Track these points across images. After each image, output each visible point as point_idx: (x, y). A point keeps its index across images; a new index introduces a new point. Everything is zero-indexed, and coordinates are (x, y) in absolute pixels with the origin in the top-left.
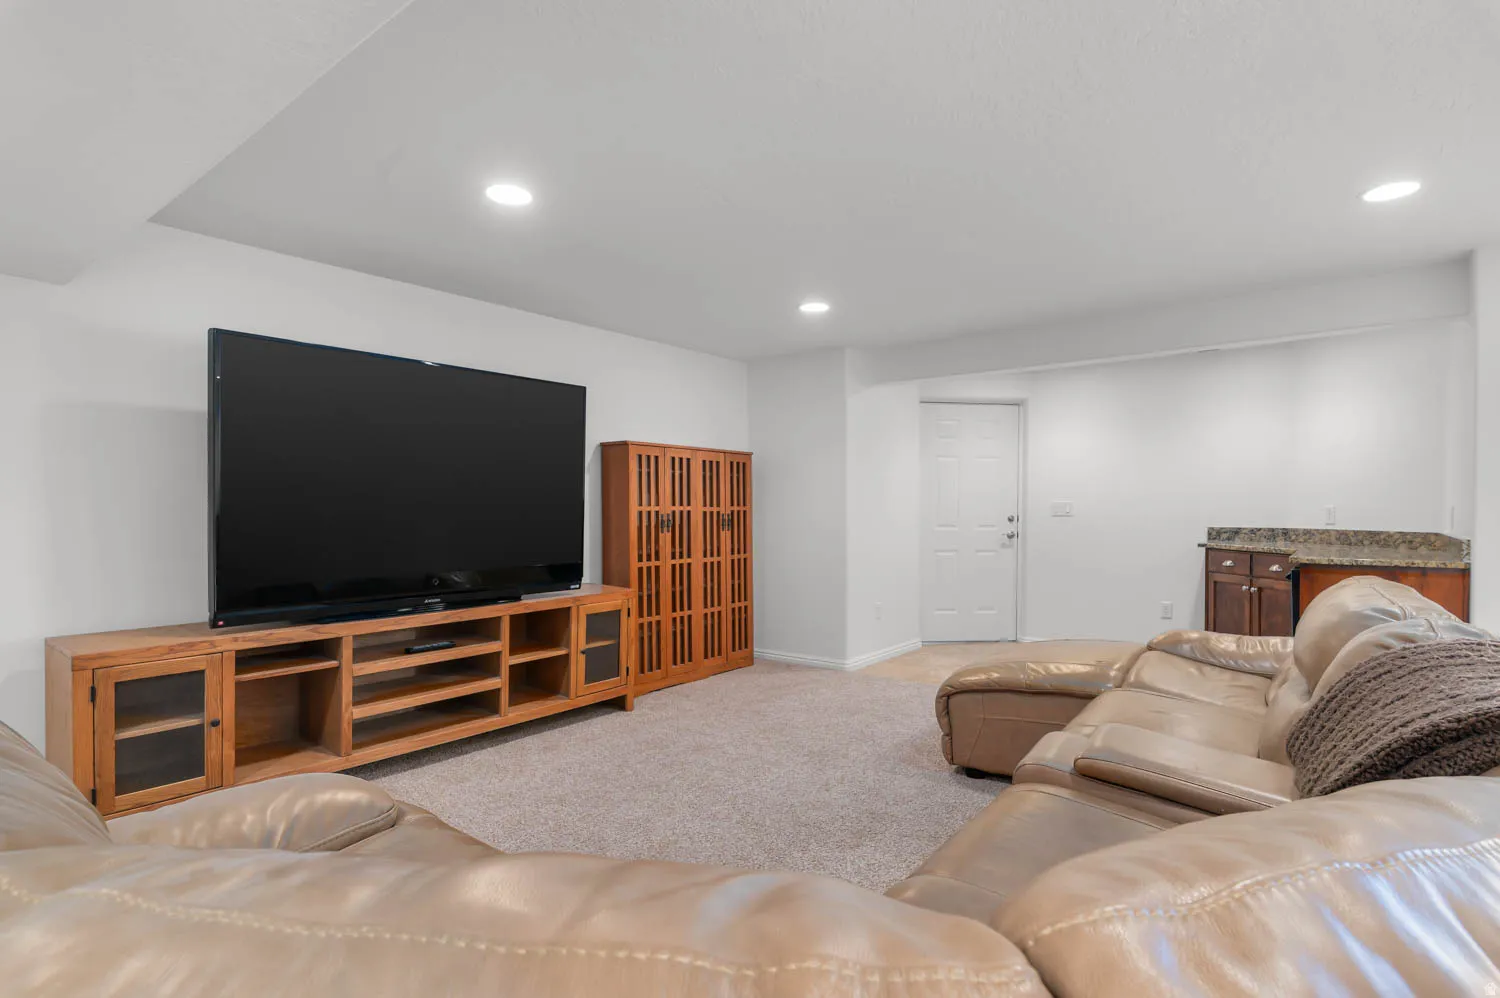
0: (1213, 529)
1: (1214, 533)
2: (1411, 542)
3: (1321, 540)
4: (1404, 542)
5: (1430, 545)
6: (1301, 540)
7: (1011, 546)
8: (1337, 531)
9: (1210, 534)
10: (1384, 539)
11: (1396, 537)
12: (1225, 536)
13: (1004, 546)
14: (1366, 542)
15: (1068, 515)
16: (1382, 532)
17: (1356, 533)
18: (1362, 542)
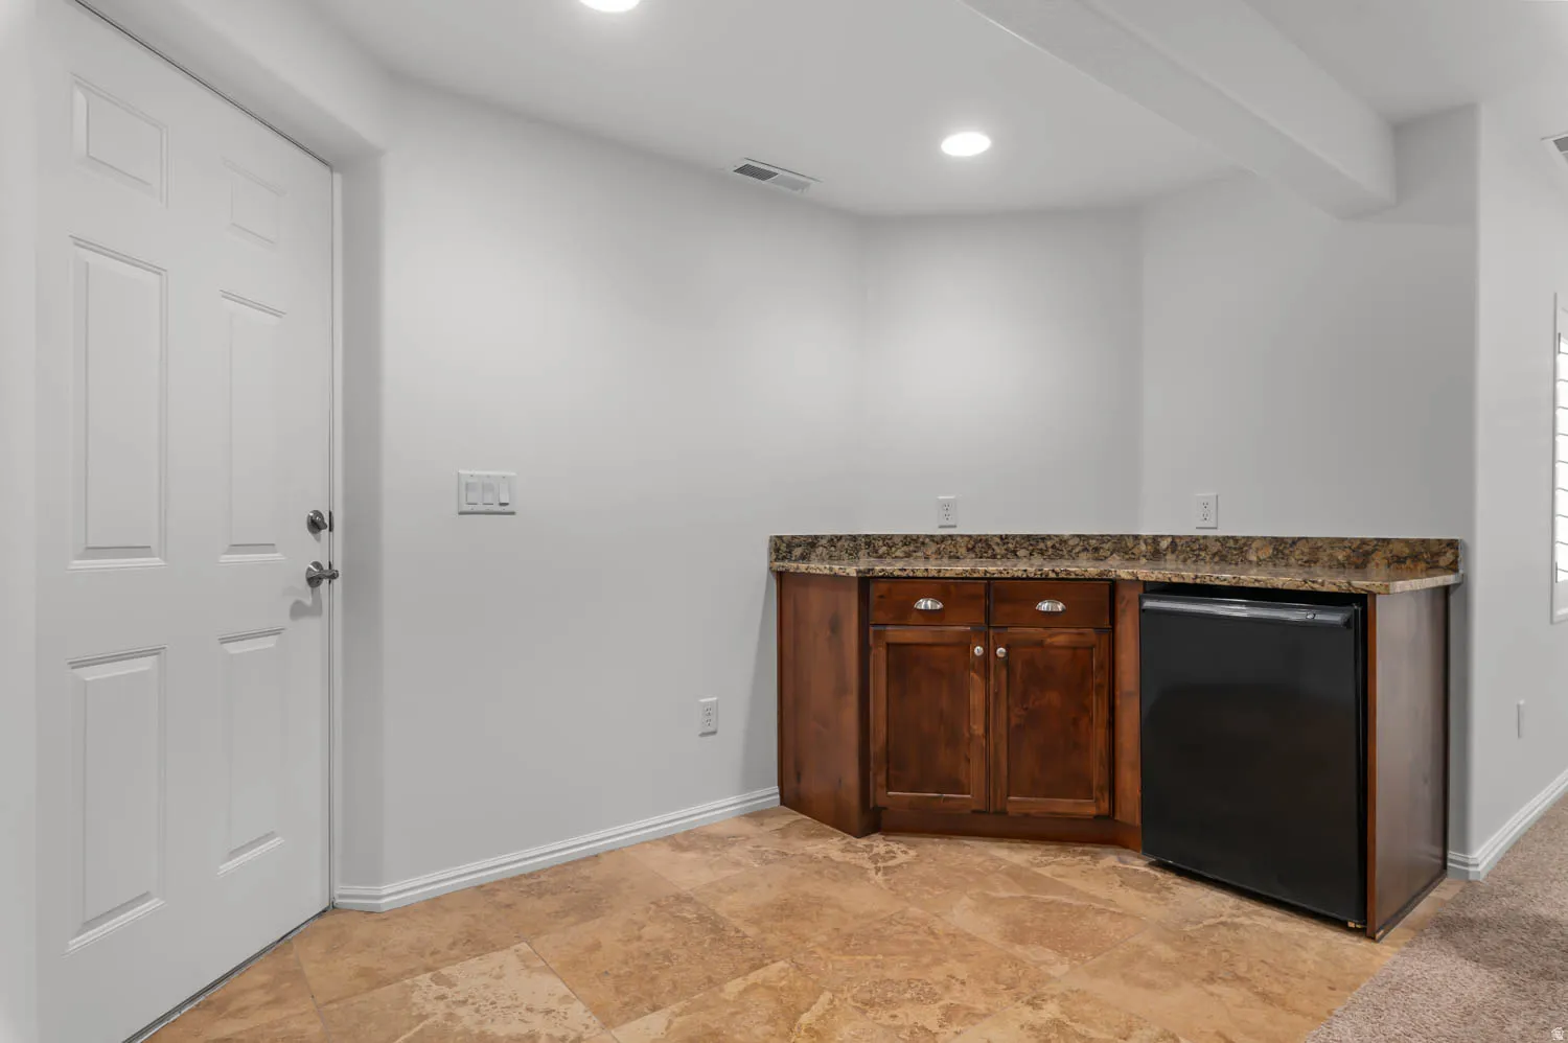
0: (780, 538)
1: (783, 547)
2: (1096, 549)
3: (938, 552)
4: (1085, 550)
5: (1126, 553)
6: (898, 553)
7: (315, 610)
8: (970, 536)
9: (777, 550)
10: (1053, 547)
11: (1071, 543)
12: (798, 552)
13: (298, 610)
14: (1021, 553)
15: (504, 510)
16: (1049, 537)
17: (1004, 539)
18: (1014, 552)
